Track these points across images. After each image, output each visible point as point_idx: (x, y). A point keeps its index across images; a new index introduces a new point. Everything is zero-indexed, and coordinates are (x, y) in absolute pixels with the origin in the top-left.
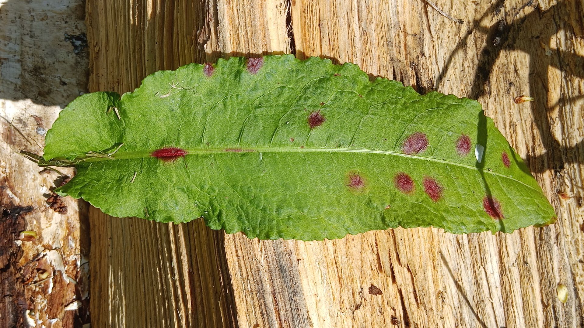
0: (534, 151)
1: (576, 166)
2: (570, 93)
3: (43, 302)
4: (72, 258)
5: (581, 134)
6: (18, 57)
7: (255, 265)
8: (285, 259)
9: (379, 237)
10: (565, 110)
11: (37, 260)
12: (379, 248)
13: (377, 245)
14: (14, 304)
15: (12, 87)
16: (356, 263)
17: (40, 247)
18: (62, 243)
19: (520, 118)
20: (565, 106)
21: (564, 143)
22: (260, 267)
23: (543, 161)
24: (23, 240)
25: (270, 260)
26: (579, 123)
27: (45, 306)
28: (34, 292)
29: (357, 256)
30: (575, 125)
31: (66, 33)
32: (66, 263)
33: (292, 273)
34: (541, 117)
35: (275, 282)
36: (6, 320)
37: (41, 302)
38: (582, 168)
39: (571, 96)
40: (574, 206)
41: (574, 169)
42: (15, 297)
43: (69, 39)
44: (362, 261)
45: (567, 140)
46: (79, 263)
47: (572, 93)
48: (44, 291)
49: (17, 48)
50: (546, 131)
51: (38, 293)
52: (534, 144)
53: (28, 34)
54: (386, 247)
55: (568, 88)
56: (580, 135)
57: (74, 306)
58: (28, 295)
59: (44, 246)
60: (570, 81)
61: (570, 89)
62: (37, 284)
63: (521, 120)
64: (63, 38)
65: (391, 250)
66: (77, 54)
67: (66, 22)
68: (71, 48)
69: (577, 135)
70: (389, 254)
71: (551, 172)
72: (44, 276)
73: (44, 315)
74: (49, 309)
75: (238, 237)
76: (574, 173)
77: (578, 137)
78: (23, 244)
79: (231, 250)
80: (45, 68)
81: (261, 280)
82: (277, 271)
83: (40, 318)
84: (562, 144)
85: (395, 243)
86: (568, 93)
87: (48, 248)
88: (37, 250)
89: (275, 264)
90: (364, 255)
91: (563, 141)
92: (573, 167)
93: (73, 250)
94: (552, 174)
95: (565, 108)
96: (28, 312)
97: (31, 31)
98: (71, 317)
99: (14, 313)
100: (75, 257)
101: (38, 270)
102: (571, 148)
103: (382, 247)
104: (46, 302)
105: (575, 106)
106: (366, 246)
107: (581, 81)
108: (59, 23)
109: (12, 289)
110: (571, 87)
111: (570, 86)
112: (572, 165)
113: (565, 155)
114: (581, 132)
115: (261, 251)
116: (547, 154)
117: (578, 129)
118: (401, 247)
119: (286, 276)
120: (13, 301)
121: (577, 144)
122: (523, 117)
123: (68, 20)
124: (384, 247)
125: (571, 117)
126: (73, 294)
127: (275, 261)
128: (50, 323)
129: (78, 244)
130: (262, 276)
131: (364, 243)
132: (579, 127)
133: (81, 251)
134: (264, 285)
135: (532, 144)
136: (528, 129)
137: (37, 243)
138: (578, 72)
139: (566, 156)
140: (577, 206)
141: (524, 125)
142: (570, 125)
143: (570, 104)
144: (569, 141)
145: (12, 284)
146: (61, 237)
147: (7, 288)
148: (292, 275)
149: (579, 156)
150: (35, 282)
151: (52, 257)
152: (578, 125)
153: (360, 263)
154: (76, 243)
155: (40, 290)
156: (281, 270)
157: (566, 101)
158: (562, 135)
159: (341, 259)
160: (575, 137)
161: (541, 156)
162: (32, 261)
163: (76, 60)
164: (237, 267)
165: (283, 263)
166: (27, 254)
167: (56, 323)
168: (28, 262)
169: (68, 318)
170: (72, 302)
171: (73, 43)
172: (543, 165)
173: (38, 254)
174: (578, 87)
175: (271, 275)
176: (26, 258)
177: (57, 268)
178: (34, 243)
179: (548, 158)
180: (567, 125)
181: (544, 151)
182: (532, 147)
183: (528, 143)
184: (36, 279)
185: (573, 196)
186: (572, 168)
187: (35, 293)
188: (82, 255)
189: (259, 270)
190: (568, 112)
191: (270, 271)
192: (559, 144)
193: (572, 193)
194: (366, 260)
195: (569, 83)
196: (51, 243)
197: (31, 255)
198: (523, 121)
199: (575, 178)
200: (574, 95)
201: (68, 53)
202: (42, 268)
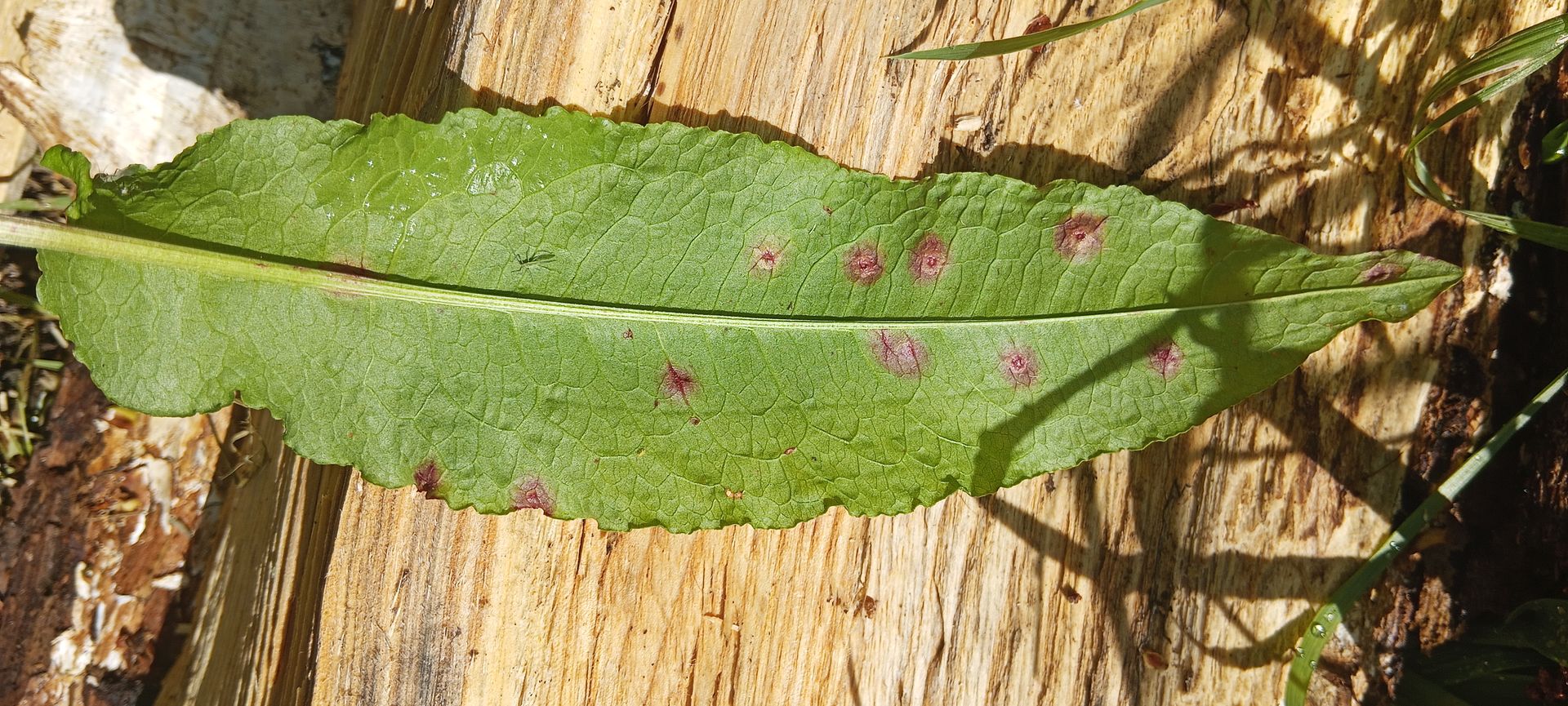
0: (1117, 543)
1: (1200, 601)
2: (1231, 443)
3: (114, 556)
4: (192, 486)
5: (1230, 536)
6: (209, 60)
7: (372, 636)
8: (437, 644)
9: (705, 641)
10: (1210, 475)
11: (126, 471)
12: (697, 664)
13: (695, 657)
14: (61, 543)
15: (179, 115)
16: (637, 683)
17: (138, 446)
18: (182, 450)
19: (1108, 463)
20: (1212, 466)
21: (1188, 545)
22: (382, 644)
23: (1130, 571)
24: (110, 422)
25: (408, 637)
26: (1231, 512)
27: (115, 565)
28: (104, 531)
29: (646, 670)
30: (1222, 514)
31: (316, 36)
32: (175, 492)
33: (444, 680)
34: (1153, 475)
35: (404, 687)
36: (38, 570)
37: (110, 556)
38: (1211, 608)
39: (1230, 449)
40: (1174, 687)
41: (1196, 607)
42: (65, 530)
43: (320, 49)
44: (653, 683)
45: (1196, 541)
46: (203, 500)
47: (1235, 444)
48: (123, 534)
49: (213, 41)
50: (1157, 508)
51: (110, 536)
52: (1123, 528)
53: (242, 19)
54: (714, 666)
55: (1229, 431)
56: (1226, 539)
57: (173, 582)
58: (92, 533)
59: (145, 446)
60: (1239, 416)
61: (1234, 433)
62: (114, 518)
63: (1110, 470)
64: (307, 43)
65: (724, 675)
66: (325, 83)
67: (323, 15)
68: (317, 67)
69: (1220, 536)
70: (717, 683)
71: (1142, 599)
72: (129, 506)
73: (107, 582)
74: (121, 575)
75: (358, 565)
76: (1194, 615)
77: (1221, 541)
78: (109, 432)
79: (338, 589)
80: (254, 94)
81: (373, 675)
82: (414, 663)
83: (100, 586)
84: (1185, 545)
85: (735, 665)
86: (1227, 441)
87: (153, 452)
88: (132, 450)
89: (415, 648)
90: (660, 671)
91: (1188, 540)
92: (1195, 601)
93: (200, 471)
94: (1142, 604)
95: (1211, 472)
96: (81, 566)
97: (250, 15)
98: (163, 601)
99: (57, 561)
100: (198, 486)
101: (123, 490)
102: (1201, 560)
103: (704, 664)
104: (118, 558)
105: (1233, 472)
106: (670, 653)
107: (1262, 422)
108: (308, 12)
109: (64, 512)
110: (1237, 430)
111: (1234, 427)
112: (1193, 595)
113: (1183, 571)
114: (1231, 532)
115: (395, 610)
116: (1145, 556)
117: (1226, 523)
118: (744, 677)
119: (428, 682)
120: (60, 538)
121: (1215, 554)
122: (1116, 464)
123: (328, 11)
124: (709, 667)
125: (1218, 494)
126: (181, 557)
127: (417, 642)
128: (115, 602)
129: (214, 461)
130: (380, 665)
131: (668, 646)
132: (1230, 521)
133: (215, 477)
134: (378, 688)
135: (1118, 528)
136: (1119, 492)
137: (136, 435)
138: (1259, 402)
139: (1186, 572)
140: (1179, 688)
141: (1112, 481)
142: (1210, 510)
143: (1225, 466)
144: (1199, 545)
145: (66, 504)
146: (184, 438)
147: (56, 508)
148: (443, 684)
149: (1212, 581)
150: (112, 513)
151: (153, 473)
152: (1228, 515)
153: (646, 687)
154: (209, 458)
155: (117, 532)
156: (423, 665)
157: (1217, 457)
158: (1190, 526)
159: (606, 666)
160: (1214, 540)
161: (1130, 559)
162: (116, 470)
163: (320, 94)
164: (340, 629)
165: (432, 651)
166: (111, 452)
167: (127, 606)
168: (107, 470)
169: (157, 602)
170: (172, 573)
171: (323, 59)
172: (1128, 579)
173: (130, 460)
174: (1251, 434)
175: (399, 670)
176: (106, 461)
177: (158, 499)
178: (130, 436)
179: (1145, 567)
180: (1206, 510)
181: (1137, 549)
182: (1116, 533)
183: (1110, 522)
184: (115, 507)
185: (1177, 662)
186: (1192, 602)
187: (105, 535)
188: (214, 486)
189: (377, 650)
190: (1216, 480)
191: (401, 662)
192: (1175, 545)
193: (1177, 656)
194: (663, 682)
195: (1235, 420)
196: (161, 444)
197: (117, 457)
198: (1113, 475)
199: (1191, 627)
200: (1238, 449)
201: (308, 76)
202: (132, 488)
